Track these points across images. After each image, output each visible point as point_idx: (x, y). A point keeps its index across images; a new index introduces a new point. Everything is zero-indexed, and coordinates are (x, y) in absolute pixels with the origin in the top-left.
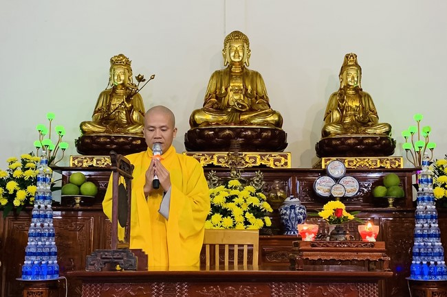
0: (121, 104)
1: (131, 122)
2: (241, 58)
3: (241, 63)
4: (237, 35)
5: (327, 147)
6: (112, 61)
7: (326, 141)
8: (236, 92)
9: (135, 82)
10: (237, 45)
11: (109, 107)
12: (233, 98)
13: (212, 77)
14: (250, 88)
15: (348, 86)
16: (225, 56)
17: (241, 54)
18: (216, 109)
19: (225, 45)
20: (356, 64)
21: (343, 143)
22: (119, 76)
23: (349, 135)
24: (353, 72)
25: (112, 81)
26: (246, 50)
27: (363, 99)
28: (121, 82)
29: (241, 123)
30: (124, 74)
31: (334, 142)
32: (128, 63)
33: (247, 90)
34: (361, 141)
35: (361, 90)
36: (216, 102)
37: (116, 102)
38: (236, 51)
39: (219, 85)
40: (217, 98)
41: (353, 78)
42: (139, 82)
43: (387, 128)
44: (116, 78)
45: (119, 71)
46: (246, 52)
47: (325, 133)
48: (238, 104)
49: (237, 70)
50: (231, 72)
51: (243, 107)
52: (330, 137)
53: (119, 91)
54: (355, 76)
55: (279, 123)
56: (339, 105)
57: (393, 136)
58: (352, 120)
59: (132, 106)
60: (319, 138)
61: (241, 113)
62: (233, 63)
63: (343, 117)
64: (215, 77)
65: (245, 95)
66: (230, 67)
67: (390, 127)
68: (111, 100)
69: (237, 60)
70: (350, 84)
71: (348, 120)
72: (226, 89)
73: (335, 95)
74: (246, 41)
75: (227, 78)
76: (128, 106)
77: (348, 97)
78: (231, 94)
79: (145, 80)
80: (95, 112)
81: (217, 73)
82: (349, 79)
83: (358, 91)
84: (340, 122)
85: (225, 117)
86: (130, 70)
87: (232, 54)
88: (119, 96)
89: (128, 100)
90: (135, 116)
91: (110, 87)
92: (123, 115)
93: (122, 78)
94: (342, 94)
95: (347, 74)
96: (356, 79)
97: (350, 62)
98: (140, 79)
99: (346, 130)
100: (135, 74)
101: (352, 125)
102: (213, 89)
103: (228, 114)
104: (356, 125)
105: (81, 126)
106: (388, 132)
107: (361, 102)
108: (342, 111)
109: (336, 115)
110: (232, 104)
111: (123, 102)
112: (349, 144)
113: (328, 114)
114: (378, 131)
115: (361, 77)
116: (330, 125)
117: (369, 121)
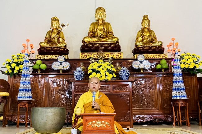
0: (55, 36)
1: (59, 42)
2: (102, 17)
3: (102, 19)
4: (100, 8)
5: (137, 51)
6: (52, 19)
7: (137, 48)
8: (100, 31)
9: (61, 27)
10: (100, 12)
11: (51, 37)
12: (99, 33)
13: (91, 25)
14: (106, 29)
15: (145, 28)
16: (96, 17)
17: (102, 16)
18: (93, 36)
19: (96, 13)
20: (148, 19)
21: (143, 49)
22: (54, 25)
23: (145, 46)
24: (146, 22)
25: (52, 27)
26: (104, 14)
27: (151, 32)
28: (56, 27)
29: (103, 41)
30: (57, 24)
31: (140, 49)
32: (58, 20)
33: (105, 29)
34: (150, 48)
35: (150, 29)
36: (93, 34)
37: (53, 35)
38: (100, 15)
39: (94, 28)
40: (93, 33)
41: (147, 24)
42: (63, 26)
43: (161, 43)
44: (53, 26)
45: (55, 23)
46: (104, 15)
47: (136, 46)
48: (101, 35)
49: (100, 22)
50: (98, 23)
51: (103, 36)
52: (138, 47)
53: (55, 31)
54: (147, 23)
55: (118, 42)
56: (141, 35)
57: (163, 46)
58: (147, 41)
59: (60, 36)
60: (134, 48)
61: (103, 38)
62: (99, 19)
63: (143, 39)
64: (92, 25)
65: (104, 32)
66: (98, 21)
67: (162, 43)
68: (51, 34)
69: (101, 18)
70: (146, 27)
71: (145, 41)
72: (97, 29)
73: (140, 31)
74: (104, 10)
75: (97, 25)
76: (58, 36)
77: (145, 32)
78: (98, 31)
79: (65, 26)
80: (45, 39)
81: (93, 23)
82: (145, 25)
83: (149, 30)
84: (142, 41)
85: (96, 40)
86: (59, 23)
87: (99, 16)
88: (54, 33)
89: (58, 34)
90: (61, 40)
91: (51, 30)
92: (56, 40)
93: (56, 25)
94: (142, 30)
95: (145, 23)
96: (148, 25)
97: (145, 18)
98: (63, 25)
99: (144, 44)
100: (61, 23)
101: (147, 42)
102: (91, 30)
103: (97, 38)
104: (148, 42)
105: (40, 44)
106: (161, 45)
107: (150, 33)
108: (143, 37)
109: (140, 39)
110: (99, 35)
111: (56, 35)
112: (146, 49)
113: (137, 38)
114: (157, 44)
115: (150, 24)
116: (138, 42)
117: (154, 41)
